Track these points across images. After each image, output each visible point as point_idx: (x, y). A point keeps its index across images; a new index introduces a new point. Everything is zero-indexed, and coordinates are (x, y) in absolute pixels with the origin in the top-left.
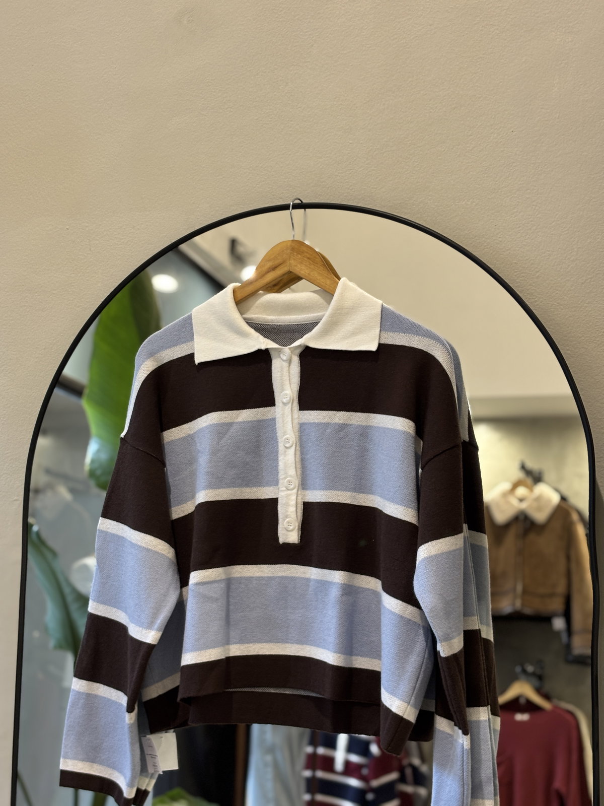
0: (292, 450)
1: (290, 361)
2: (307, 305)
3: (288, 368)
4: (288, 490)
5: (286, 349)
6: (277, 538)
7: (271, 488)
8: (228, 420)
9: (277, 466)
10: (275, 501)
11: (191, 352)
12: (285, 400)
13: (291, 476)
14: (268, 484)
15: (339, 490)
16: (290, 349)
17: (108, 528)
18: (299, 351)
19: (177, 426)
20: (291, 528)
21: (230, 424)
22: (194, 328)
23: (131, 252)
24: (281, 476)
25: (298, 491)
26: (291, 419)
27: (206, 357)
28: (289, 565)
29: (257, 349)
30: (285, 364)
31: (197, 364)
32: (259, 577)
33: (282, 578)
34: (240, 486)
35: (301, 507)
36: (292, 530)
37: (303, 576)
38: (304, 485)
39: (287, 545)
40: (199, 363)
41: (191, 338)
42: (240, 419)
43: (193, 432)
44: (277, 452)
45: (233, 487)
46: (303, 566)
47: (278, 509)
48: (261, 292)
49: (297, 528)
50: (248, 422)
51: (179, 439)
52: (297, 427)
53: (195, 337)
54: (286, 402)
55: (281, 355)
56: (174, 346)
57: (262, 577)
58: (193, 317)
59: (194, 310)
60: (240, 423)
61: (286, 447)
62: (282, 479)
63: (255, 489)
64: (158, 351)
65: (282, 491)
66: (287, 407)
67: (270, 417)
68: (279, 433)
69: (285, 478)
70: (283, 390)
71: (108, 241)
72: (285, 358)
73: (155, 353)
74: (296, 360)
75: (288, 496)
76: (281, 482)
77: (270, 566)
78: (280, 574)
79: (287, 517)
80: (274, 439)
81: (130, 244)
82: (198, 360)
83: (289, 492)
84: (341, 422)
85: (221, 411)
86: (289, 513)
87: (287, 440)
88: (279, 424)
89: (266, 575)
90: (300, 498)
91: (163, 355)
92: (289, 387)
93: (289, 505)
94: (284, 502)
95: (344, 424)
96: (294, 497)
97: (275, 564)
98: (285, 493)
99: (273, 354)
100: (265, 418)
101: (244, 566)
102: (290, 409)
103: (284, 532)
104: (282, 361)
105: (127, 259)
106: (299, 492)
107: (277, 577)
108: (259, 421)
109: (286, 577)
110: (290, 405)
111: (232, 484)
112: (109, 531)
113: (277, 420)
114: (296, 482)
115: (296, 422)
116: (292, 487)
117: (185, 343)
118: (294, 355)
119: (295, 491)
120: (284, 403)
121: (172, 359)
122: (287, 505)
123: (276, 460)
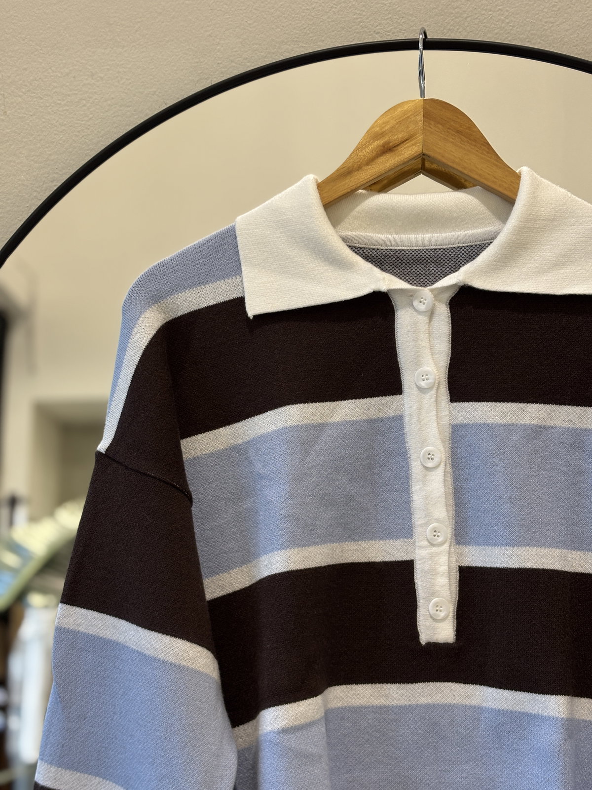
0: (440, 472)
1: (431, 314)
2: (455, 215)
3: (427, 326)
4: (432, 545)
5: (426, 292)
6: (416, 635)
7: (398, 543)
8: (317, 420)
9: (408, 502)
10: (406, 568)
11: (235, 295)
12: (423, 384)
13: (438, 520)
14: (390, 534)
15: (540, 546)
16: (432, 291)
17: (79, 625)
18: (448, 296)
19: (208, 431)
20: (442, 614)
21: (321, 427)
22: (241, 253)
23: (86, 119)
24: (418, 519)
25: (450, 546)
26: (435, 418)
27: (270, 305)
28: (438, 684)
29: (372, 291)
30: (423, 319)
31: (251, 318)
32: (380, 707)
33: (428, 707)
34: (341, 539)
35: (456, 576)
36: (444, 619)
37: (466, 702)
38: (461, 536)
39: (435, 648)
40: (254, 316)
41: (236, 270)
42: (337, 418)
43: (240, 441)
44: (408, 477)
45: (331, 541)
46: (465, 683)
47: (416, 581)
48: (360, 191)
49: (451, 615)
50: (352, 423)
51: (212, 455)
52: (447, 431)
53: (243, 268)
54: (426, 387)
55: (416, 303)
56: (200, 284)
57: (385, 707)
58: (238, 232)
59: (239, 219)
60: (337, 424)
61: (427, 468)
62: (421, 525)
63: (364, 544)
64: (168, 294)
65: (421, 547)
66: (427, 396)
67: (392, 413)
68: (412, 441)
69: (427, 524)
70: (418, 364)
71: (42, 99)
72: (422, 307)
73: (162, 298)
74: (443, 313)
75: (432, 556)
76: (417, 531)
77: (403, 686)
78: (423, 701)
79: (433, 594)
80: (401, 454)
81: (84, 105)
82: (253, 309)
83: (434, 549)
84: (535, 422)
85: (305, 403)
86: (437, 588)
87: (430, 456)
88: (411, 428)
89: (395, 703)
90: (454, 559)
91: (178, 301)
92: (431, 361)
93: (436, 574)
94: (427, 568)
95: (541, 427)
96: (444, 559)
97: (412, 683)
98: (428, 551)
99: (397, 301)
100: (381, 415)
101: (349, 686)
102: (433, 400)
103: (429, 622)
104: (415, 314)
105: (79, 132)
106: (452, 550)
107: (417, 706)
108: (371, 422)
109: (434, 705)
110: (433, 392)
111: (328, 538)
112: (82, 629)
113: (406, 419)
114: (447, 531)
115: (446, 421)
116: (440, 539)
117: (224, 278)
118: (440, 301)
119: (446, 547)
120: (420, 389)
121: (195, 308)
122: (433, 572)
123: (406, 490)
